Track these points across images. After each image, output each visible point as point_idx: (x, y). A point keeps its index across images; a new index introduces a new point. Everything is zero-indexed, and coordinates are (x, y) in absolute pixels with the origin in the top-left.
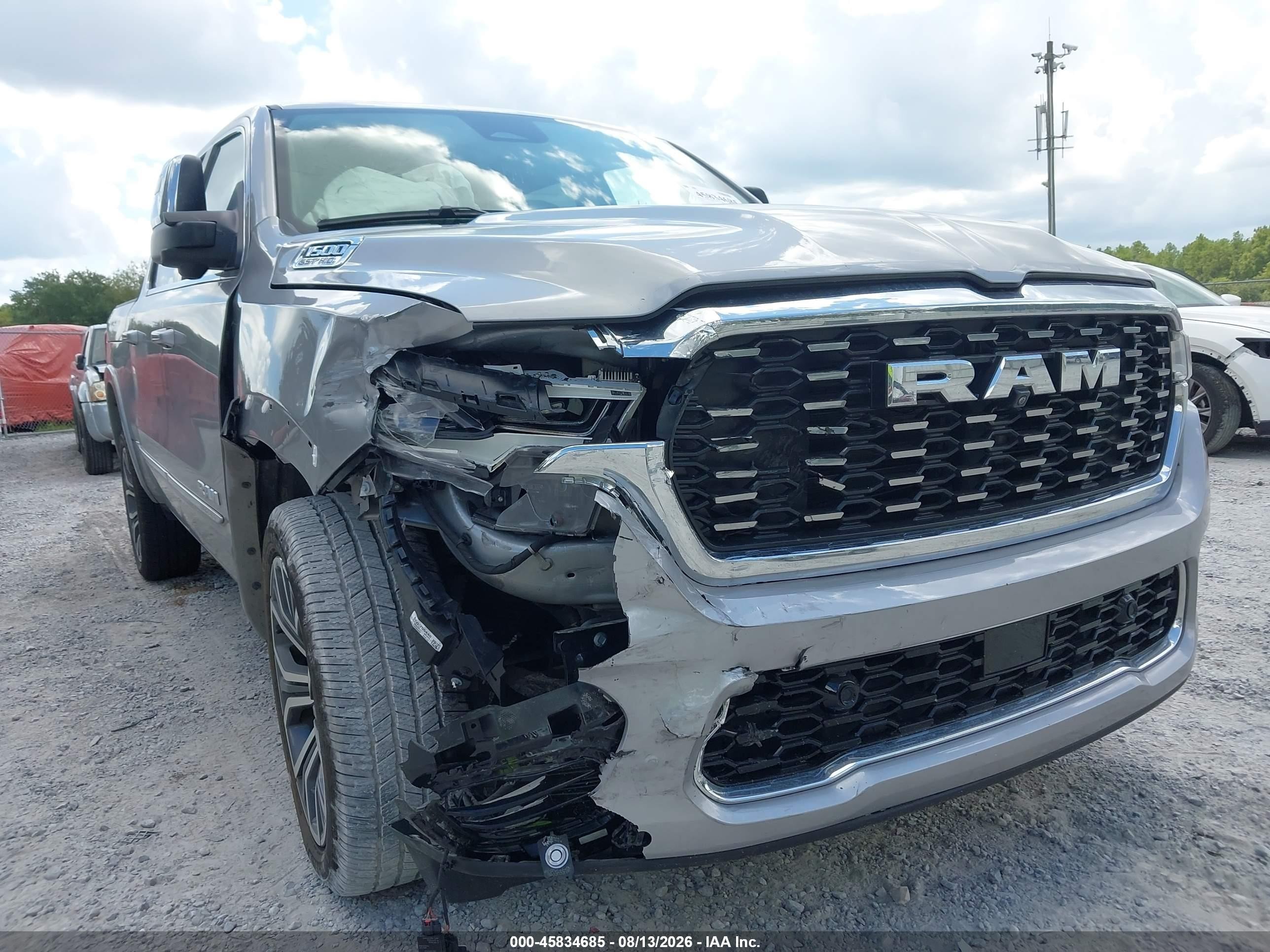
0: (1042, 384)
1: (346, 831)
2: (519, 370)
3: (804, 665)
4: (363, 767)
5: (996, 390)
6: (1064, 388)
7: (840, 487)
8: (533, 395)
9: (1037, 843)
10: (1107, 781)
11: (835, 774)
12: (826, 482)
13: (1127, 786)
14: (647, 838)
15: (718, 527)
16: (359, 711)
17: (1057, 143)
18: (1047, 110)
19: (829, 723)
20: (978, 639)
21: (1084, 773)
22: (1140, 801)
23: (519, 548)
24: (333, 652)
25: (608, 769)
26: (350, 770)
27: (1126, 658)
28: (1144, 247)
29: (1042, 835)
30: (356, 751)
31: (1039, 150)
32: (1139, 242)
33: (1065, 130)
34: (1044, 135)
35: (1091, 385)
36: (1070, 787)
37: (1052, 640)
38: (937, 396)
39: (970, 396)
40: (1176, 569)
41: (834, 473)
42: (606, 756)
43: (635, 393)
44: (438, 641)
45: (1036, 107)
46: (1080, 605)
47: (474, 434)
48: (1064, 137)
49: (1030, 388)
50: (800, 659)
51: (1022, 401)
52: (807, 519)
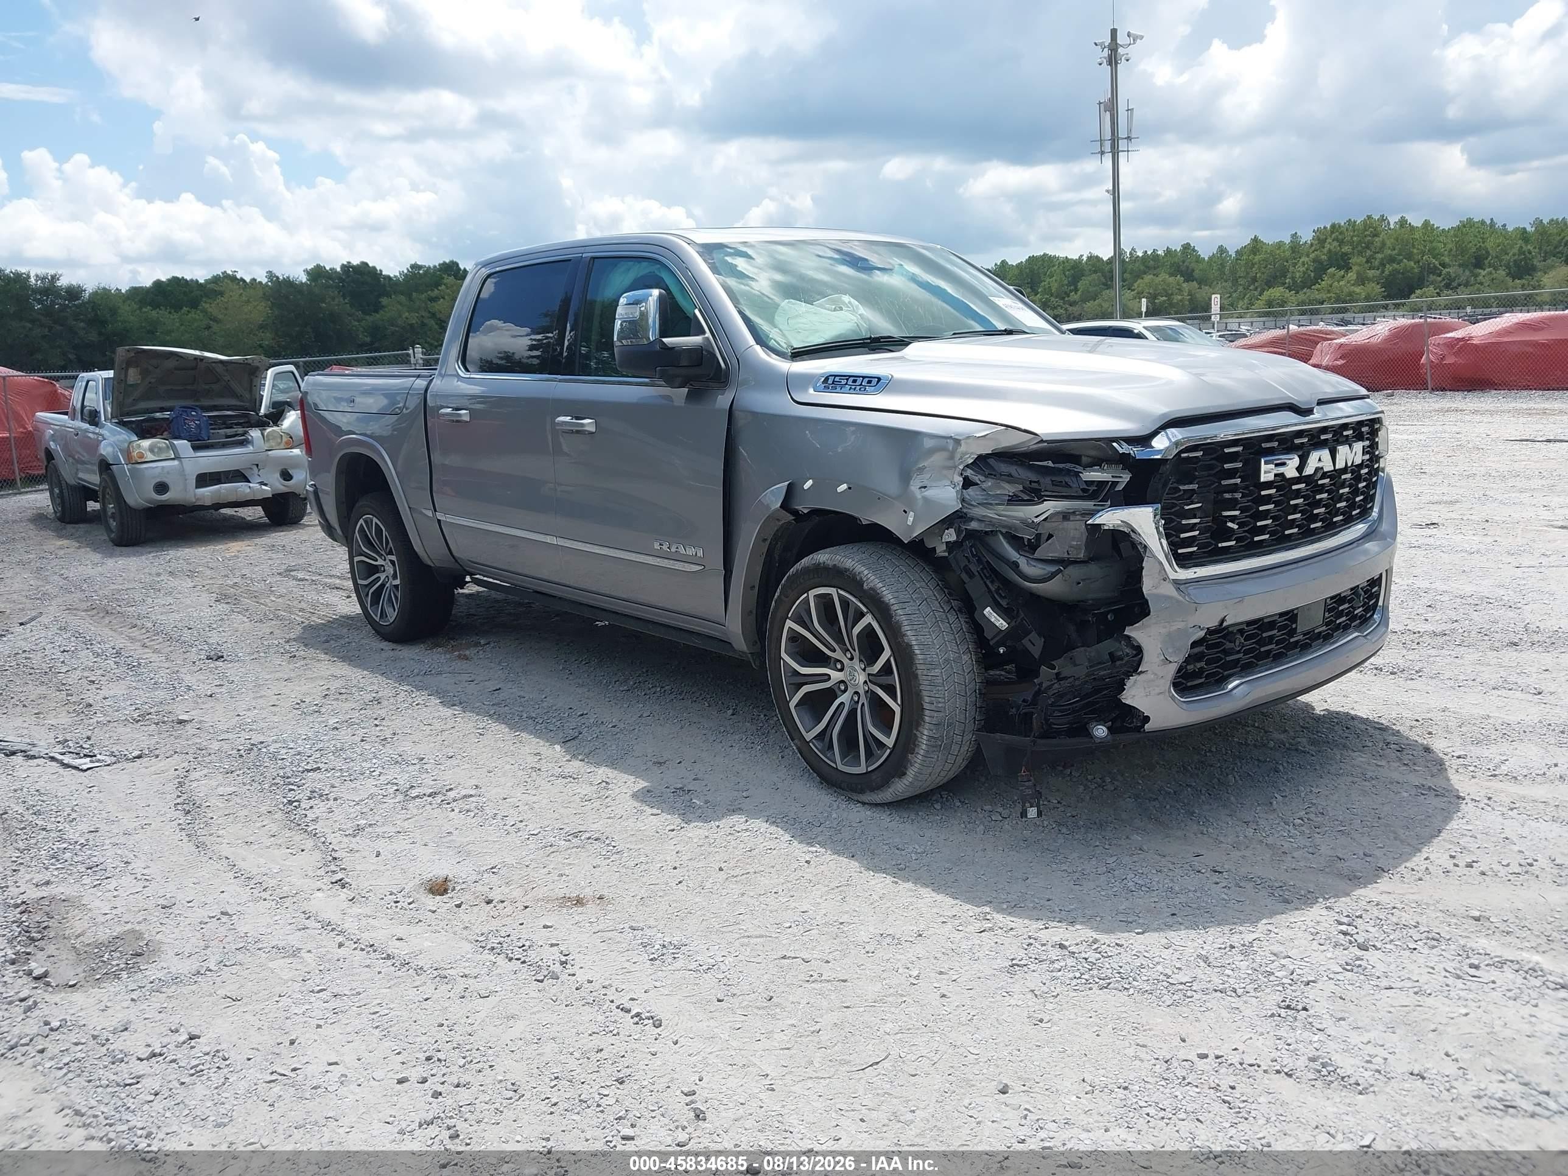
0: (1328, 466)
1: (924, 747)
2: (1050, 464)
3: (1225, 624)
4: (940, 705)
5: (1309, 470)
6: (1337, 467)
7: (1236, 527)
8: (1074, 479)
9: (1293, 753)
10: (1324, 722)
11: (1230, 686)
12: (1230, 524)
13: (1337, 723)
14: (1147, 719)
15: (1180, 551)
16: (937, 672)
17: (1122, 145)
18: (1111, 106)
19: (1228, 659)
20: (1295, 612)
21: (1307, 720)
22: (1347, 731)
23: (1053, 569)
24: (920, 637)
25: (1130, 682)
26: (933, 707)
27: (1358, 628)
28: (1194, 250)
29: (1297, 750)
30: (937, 696)
31: (1102, 153)
32: (1188, 244)
33: (1130, 131)
34: (1108, 135)
35: (1349, 465)
36: (1302, 727)
37: (1327, 615)
38: (1282, 475)
39: (1297, 475)
40: (1381, 575)
41: (1233, 519)
42: (1129, 675)
43: (1126, 477)
44: (1005, 623)
45: (1100, 103)
46: (1339, 594)
47: (1030, 502)
48: (1129, 138)
49: (1322, 468)
50: (1223, 621)
51: (1319, 475)
52: (1220, 545)
